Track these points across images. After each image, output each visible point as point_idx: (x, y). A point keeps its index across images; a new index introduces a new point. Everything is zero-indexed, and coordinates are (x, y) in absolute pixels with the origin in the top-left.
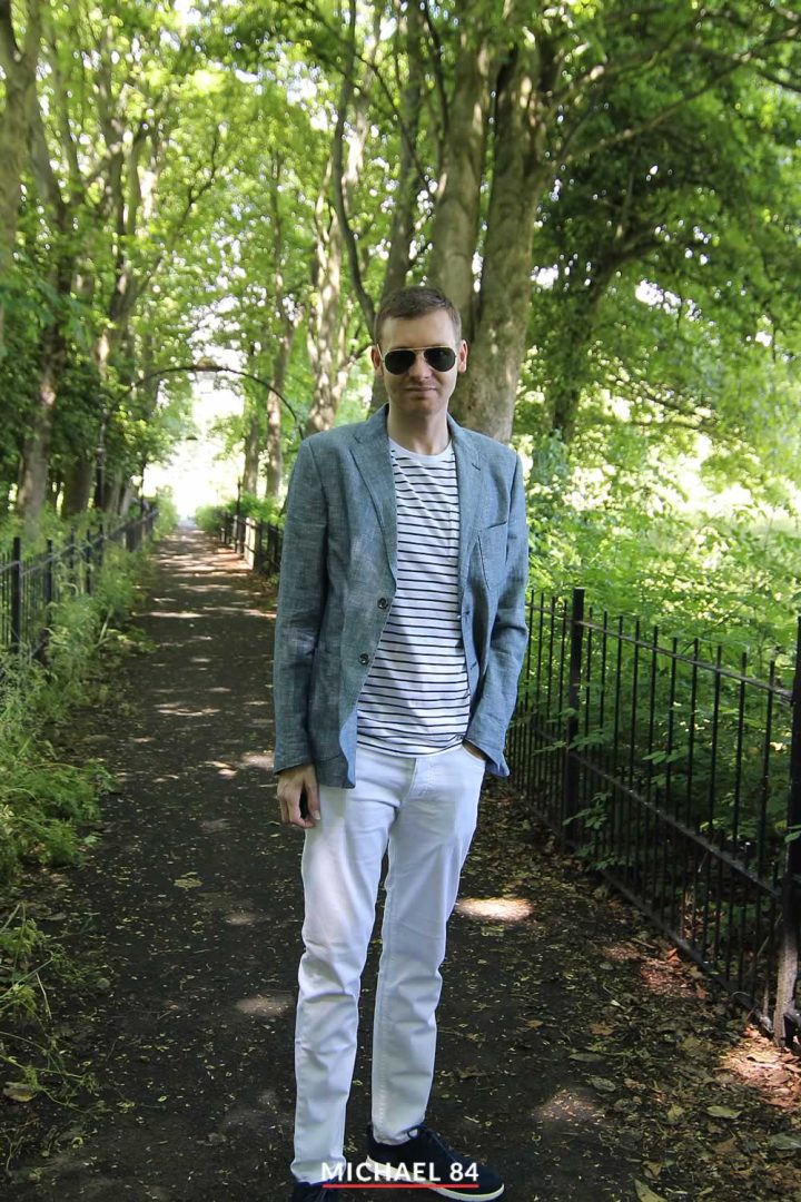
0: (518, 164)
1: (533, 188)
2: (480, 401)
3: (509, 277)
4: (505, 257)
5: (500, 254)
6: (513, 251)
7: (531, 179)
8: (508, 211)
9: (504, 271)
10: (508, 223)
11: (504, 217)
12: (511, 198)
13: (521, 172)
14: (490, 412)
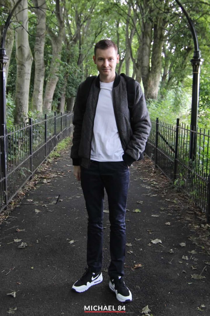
4: (156, 56)
11: (156, 47)
12: (157, 44)
13: (159, 38)
14: (153, 86)
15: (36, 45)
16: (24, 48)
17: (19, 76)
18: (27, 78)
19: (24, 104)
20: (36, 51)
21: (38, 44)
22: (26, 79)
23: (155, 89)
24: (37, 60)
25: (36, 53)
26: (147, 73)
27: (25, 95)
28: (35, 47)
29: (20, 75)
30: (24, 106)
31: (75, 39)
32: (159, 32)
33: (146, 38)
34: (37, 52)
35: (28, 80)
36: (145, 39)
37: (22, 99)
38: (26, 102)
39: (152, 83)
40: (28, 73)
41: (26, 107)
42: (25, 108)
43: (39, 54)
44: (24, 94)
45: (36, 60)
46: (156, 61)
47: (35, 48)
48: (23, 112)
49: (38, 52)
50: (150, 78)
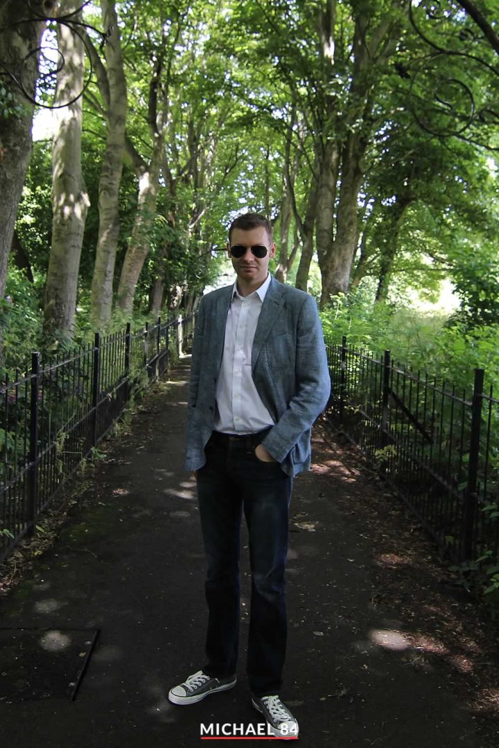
0: (351, 172)
1: (357, 181)
2: (336, 266)
3: (348, 216)
4: (345, 209)
5: (344, 208)
6: (349, 207)
7: (357, 178)
8: (347, 190)
9: (346, 214)
10: (347, 195)
11: (346, 193)
12: (348, 185)
13: (352, 175)
14: (340, 270)
15: (102, 179)
16: (72, 180)
17: (57, 238)
18: (76, 245)
19: (66, 301)
20: (101, 191)
21: (106, 176)
22: (74, 246)
23: (343, 275)
24: (103, 208)
25: (102, 193)
26: (328, 243)
27: (68, 281)
28: (101, 182)
29: (58, 236)
30: (65, 306)
31: (186, 176)
32: (353, 164)
33: (328, 175)
34: (105, 193)
35: (77, 249)
36: (324, 176)
37: (61, 289)
38: (71, 296)
39: (337, 262)
40: (78, 234)
41: (69, 308)
42: (67, 308)
43: (108, 196)
44: (67, 279)
45: (101, 208)
46: (346, 220)
47: (102, 185)
48: (64, 317)
49: (107, 193)
50: (333, 254)
